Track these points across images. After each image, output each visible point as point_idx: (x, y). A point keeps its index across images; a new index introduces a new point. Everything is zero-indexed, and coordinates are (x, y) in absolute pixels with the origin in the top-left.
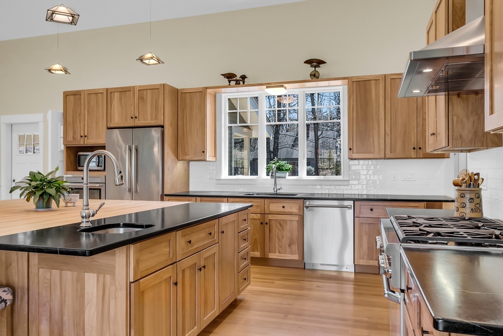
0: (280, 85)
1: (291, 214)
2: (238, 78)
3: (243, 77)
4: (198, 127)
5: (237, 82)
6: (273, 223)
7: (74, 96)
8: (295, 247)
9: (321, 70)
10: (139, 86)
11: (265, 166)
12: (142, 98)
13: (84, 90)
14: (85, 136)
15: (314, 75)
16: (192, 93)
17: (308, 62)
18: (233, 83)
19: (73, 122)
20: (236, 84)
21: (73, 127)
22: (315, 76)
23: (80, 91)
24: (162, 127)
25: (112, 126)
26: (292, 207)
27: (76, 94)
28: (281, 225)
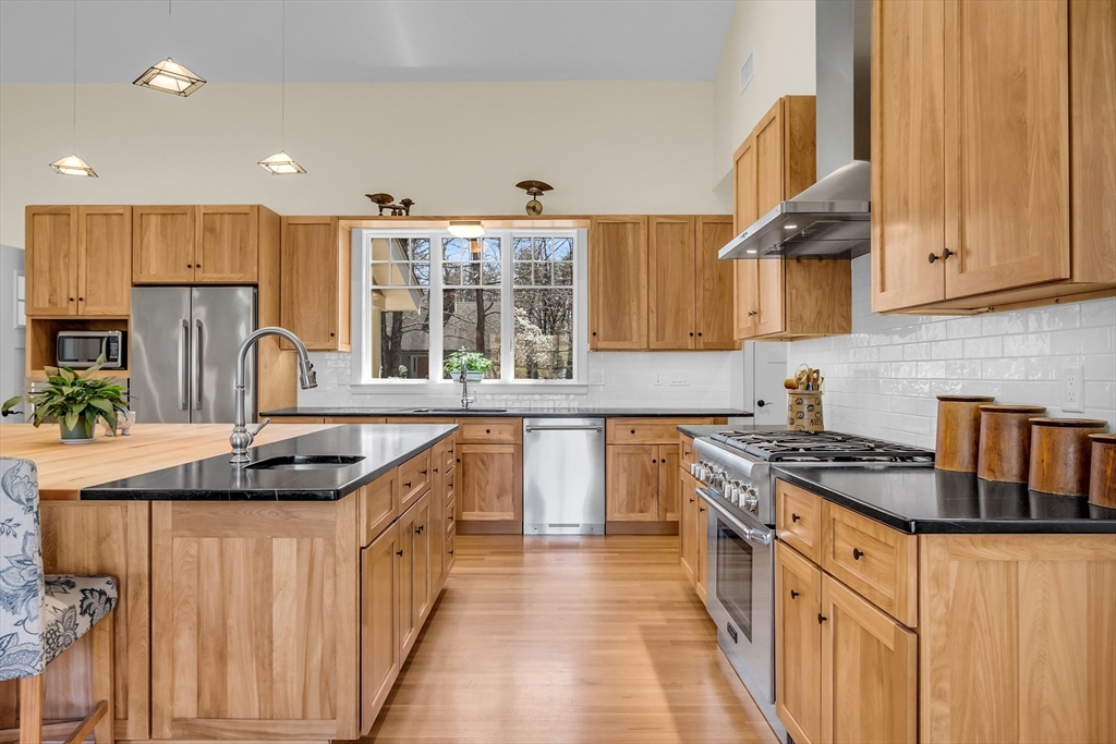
0: (475, 220)
1: (501, 443)
2: (397, 203)
3: (407, 203)
4: (321, 288)
5: (396, 212)
6: (469, 459)
7: (53, 217)
8: (508, 499)
9: (545, 199)
10: (205, 206)
11: (441, 361)
12: (210, 230)
13: (78, 206)
14: (81, 299)
15: (534, 208)
16: (310, 225)
17: (524, 185)
18: (387, 212)
19: (50, 269)
20: (394, 214)
21: (51, 280)
22: (534, 211)
23: (68, 207)
24: (255, 286)
25: (144, 280)
26: (502, 431)
27: (59, 213)
28: (483, 462)
